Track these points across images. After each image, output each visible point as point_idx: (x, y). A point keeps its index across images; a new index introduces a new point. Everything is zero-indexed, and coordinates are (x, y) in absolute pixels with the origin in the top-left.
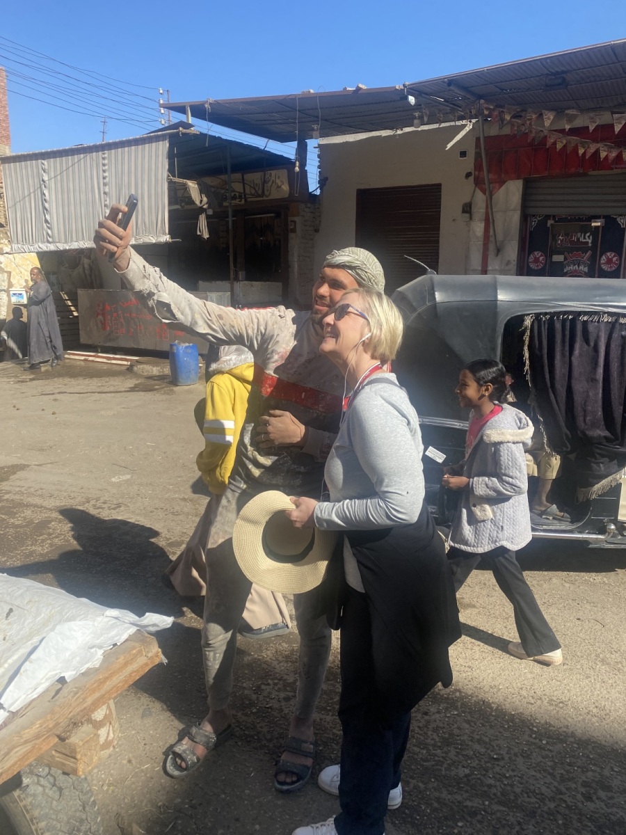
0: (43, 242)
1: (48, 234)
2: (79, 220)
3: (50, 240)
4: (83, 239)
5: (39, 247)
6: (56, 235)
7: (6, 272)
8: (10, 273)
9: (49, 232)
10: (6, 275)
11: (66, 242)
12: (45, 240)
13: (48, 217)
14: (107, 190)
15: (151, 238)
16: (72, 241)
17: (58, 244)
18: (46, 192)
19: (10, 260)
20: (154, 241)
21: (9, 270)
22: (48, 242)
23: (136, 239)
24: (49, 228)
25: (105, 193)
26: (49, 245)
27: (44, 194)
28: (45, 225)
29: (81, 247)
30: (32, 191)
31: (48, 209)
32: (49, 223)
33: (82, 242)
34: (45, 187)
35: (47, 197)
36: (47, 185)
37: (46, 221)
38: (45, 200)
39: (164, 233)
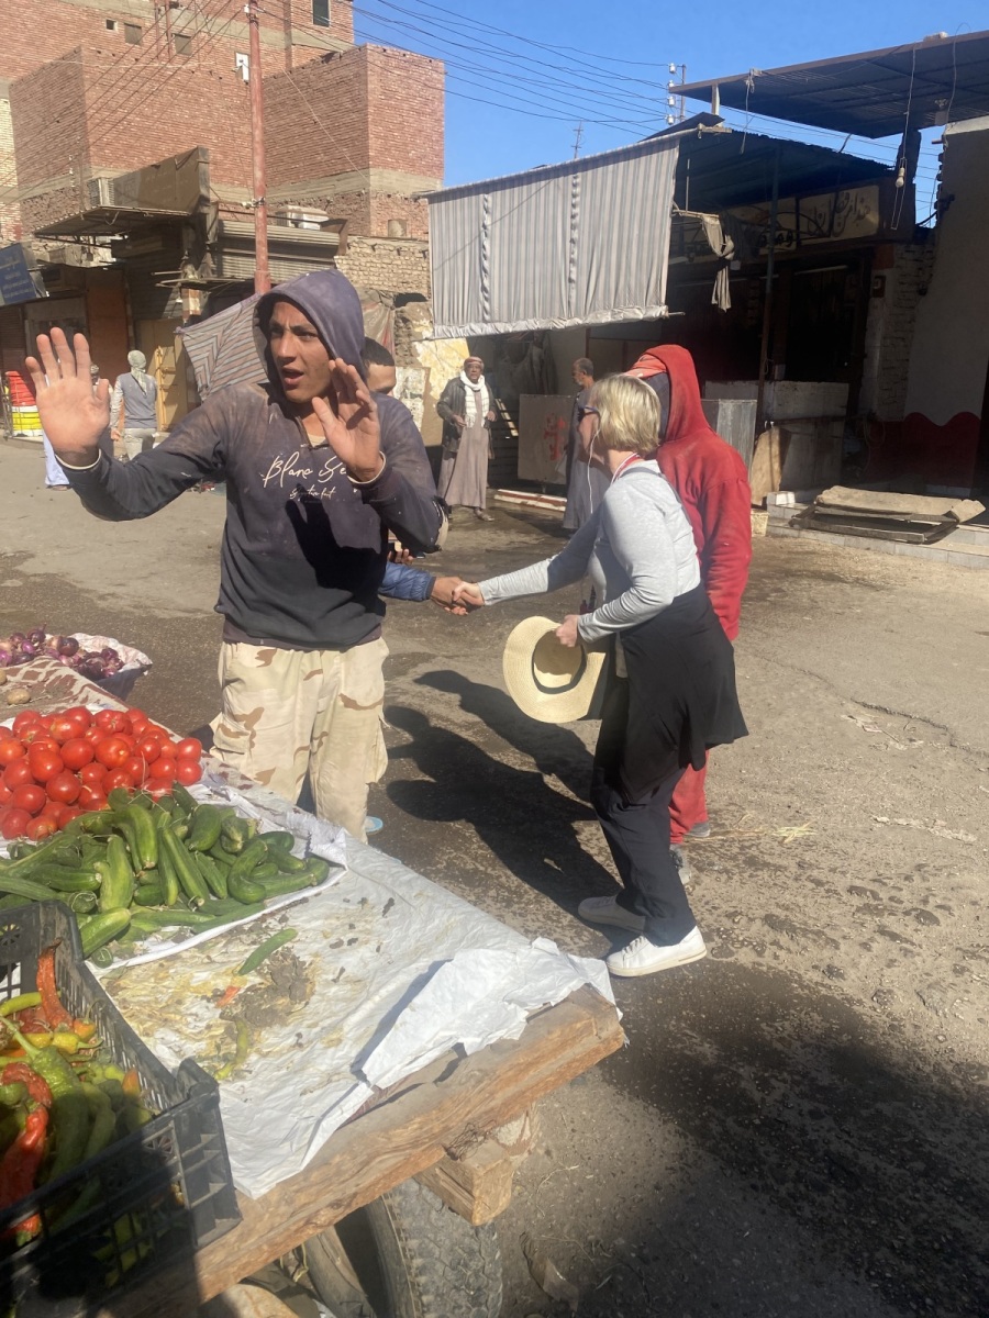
0: (477, 322)
1: (484, 308)
2: (531, 286)
3: (487, 317)
4: (534, 316)
5: (472, 330)
6: (496, 309)
7: (424, 368)
8: (429, 369)
9: (487, 305)
10: (423, 373)
11: (509, 321)
12: (481, 318)
13: (486, 283)
14: (575, 235)
15: (637, 311)
16: (518, 319)
17: (498, 325)
18: (487, 244)
19: (432, 351)
20: (641, 317)
21: (428, 365)
22: (485, 321)
23: (613, 314)
24: (486, 299)
25: (572, 241)
26: (485, 325)
27: (484, 247)
28: (481, 294)
29: (531, 328)
30: (467, 242)
31: (488, 269)
32: (487, 292)
33: (532, 321)
34: (486, 235)
35: (488, 253)
36: (489, 233)
37: (484, 289)
38: (485, 256)
39: (658, 303)
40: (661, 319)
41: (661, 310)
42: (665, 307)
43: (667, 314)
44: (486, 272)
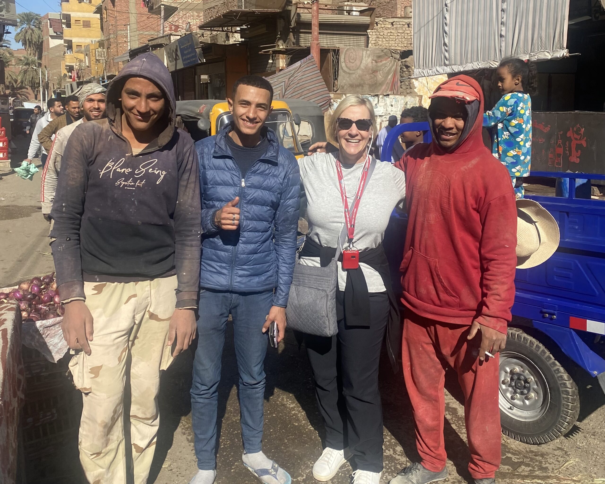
0: (440, 65)
1: (445, 57)
2: (476, 41)
3: (447, 62)
4: (478, 60)
5: (437, 71)
6: (453, 57)
7: (418, 96)
9: (447, 54)
10: (417, 99)
11: (461, 64)
12: (443, 63)
13: (446, 41)
14: (505, 6)
15: (547, 54)
16: (467, 62)
17: (454, 67)
18: (447, 16)
20: (549, 57)
22: (446, 65)
23: (531, 56)
24: (446, 51)
25: (503, 10)
26: (445, 68)
27: (445, 18)
28: (443, 47)
29: (475, 68)
30: (435, 14)
31: (448, 32)
32: (447, 46)
33: (476, 63)
34: (447, 11)
35: (448, 21)
36: (449, 9)
37: (445, 44)
38: (446, 24)
39: (562, 48)
40: (564, 59)
41: (564, 53)
42: (566, 50)
43: (568, 55)
44: (446, 33)
